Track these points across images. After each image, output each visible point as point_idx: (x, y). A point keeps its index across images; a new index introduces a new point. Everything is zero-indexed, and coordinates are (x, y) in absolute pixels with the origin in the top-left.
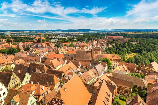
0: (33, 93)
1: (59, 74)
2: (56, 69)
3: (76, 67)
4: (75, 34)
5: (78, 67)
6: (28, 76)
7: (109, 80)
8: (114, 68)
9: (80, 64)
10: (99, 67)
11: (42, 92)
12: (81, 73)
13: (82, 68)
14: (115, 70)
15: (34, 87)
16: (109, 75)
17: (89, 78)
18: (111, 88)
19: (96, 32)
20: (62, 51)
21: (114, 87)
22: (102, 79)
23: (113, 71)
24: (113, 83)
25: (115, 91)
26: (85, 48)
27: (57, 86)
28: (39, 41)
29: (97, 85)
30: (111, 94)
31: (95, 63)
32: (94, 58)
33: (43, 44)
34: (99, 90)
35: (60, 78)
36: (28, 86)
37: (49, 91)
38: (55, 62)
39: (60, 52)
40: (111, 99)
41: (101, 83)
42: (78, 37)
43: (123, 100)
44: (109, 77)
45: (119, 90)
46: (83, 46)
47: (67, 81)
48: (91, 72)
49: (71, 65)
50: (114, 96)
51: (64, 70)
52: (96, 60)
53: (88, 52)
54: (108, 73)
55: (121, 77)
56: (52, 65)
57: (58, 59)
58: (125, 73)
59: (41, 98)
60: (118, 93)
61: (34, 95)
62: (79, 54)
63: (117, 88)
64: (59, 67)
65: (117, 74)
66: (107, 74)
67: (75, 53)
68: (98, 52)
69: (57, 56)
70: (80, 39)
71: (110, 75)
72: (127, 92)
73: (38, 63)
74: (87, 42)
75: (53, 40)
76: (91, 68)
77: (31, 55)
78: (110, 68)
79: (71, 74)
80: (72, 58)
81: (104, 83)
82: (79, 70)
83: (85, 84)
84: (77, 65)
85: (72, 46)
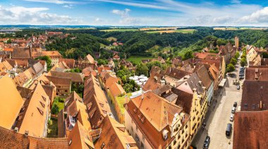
3: (11, 67)
4: (15, 29)
5: (13, 67)
7: (47, 80)
8: (54, 66)
9: (16, 63)
10: (37, 66)
12: (16, 74)
13: (19, 67)
14: (54, 68)
16: (47, 74)
17: (26, 80)
18: (47, 88)
19: (37, 28)
21: (51, 88)
22: (39, 80)
23: (52, 70)
24: (52, 84)
25: (54, 93)
26: (23, 45)
30: (47, 98)
31: (33, 62)
32: (32, 55)
34: (32, 93)
40: (47, 103)
42: (17, 32)
43: (62, 102)
44: (48, 77)
45: (58, 90)
46: (22, 43)
48: (28, 73)
49: (6, 63)
50: (53, 99)
52: (34, 58)
53: (26, 49)
54: (47, 72)
55: (60, 75)
58: (66, 70)
60: (57, 94)
62: (15, 52)
63: (55, 88)
65: (56, 72)
66: (45, 74)
67: (12, 50)
68: (38, 49)
70: (19, 35)
71: (49, 74)
72: (66, 91)
74: (26, 38)
76: (29, 68)
78: (49, 67)
80: (8, 56)
82: (15, 70)
83: (19, 88)
84: (12, 64)
85: (9, 42)
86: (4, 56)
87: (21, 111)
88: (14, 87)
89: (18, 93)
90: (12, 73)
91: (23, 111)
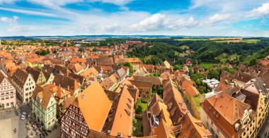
0: (54, 94)
1: (80, 78)
2: (78, 74)
3: (97, 72)
4: (99, 39)
5: (99, 72)
6: (52, 77)
7: (130, 84)
8: (135, 71)
9: (102, 69)
10: (121, 71)
11: (62, 95)
12: (102, 79)
13: (104, 73)
15: (55, 88)
16: (130, 79)
17: (111, 84)
18: (132, 91)
19: (118, 37)
20: (85, 55)
21: (135, 91)
22: (123, 84)
23: (134, 74)
24: (135, 87)
25: (137, 95)
26: (107, 52)
27: (77, 91)
28: (65, 45)
29: (118, 91)
30: (133, 99)
31: (116, 67)
32: (116, 62)
33: (68, 49)
34: (119, 96)
35: (81, 83)
36: (51, 86)
37: (69, 96)
38: (77, 66)
39: (83, 57)
40: (132, 105)
41: (122, 88)
42: (101, 42)
43: (144, 102)
44: (131, 81)
45: (140, 92)
46: (106, 51)
47: (87, 86)
48: (113, 77)
49: (93, 69)
50: (136, 100)
51: (85, 75)
52: (118, 64)
53: (110, 56)
54: (130, 77)
55: (141, 79)
56: (74, 68)
57: (80, 63)
58: (145, 75)
59: (61, 101)
60: (140, 96)
61: (55, 97)
62: (100, 59)
63: (138, 91)
64: (81, 72)
65: (138, 77)
66: (128, 78)
67: (98, 57)
68: (120, 56)
69: (80, 60)
70: (103, 44)
71: (132, 78)
72: (147, 93)
73: (62, 66)
74: (109, 47)
75: (77, 45)
76: (113, 73)
77: (57, 58)
78: (131, 72)
79: (93, 79)
80: (94, 62)
81: (126, 87)
82: (101, 75)
83: (106, 92)
84: (99, 70)
85: (94, 50)
86: (91, 63)
87: (110, 113)
88: (102, 90)
89: (105, 96)
90: (98, 78)
91: (112, 113)
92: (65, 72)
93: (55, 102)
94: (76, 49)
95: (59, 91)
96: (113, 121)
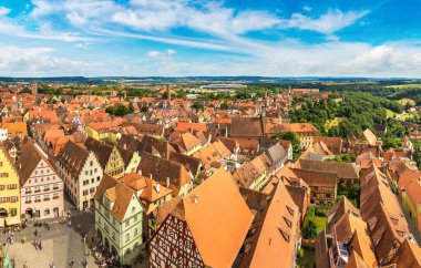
0: (139, 193)
1: (193, 163)
2: (189, 154)
3: (228, 152)
5: (232, 152)
6: (136, 158)
7: (294, 176)
8: (304, 150)
9: (237, 145)
10: (275, 150)
11: (154, 196)
12: (238, 165)
13: (242, 153)
14: (305, 153)
15: (141, 182)
16: (293, 166)
17: (255, 177)
18: (295, 191)
19: (272, 82)
20: (205, 117)
21: (302, 191)
22: (279, 176)
23: (303, 157)
24: (302, 183)
25: (306, 200)
26: (249, 112)
27: (184, 190)
28: (165, 96)
29: (268, 191)
30: (296, 209)
31: (267, 142)
32: (266, 131)
33: (172, 103)
35: (194, 173)
36: (133, 178)
37: (169, 198)
38: (188, 138)
39: (201, 120)
40: (295, 219)
41: (275, 185)
42: (238, 90)
43: (322, 215)
44: (295, 170)
45: (314, 194)
46: (246, 108)
47: (205, 178)
48: (258, 163)
49: (220, 146)
50: (304, 210)
51: (203, 156)
52: (270, 136)
53: (254, 119)
54: (293, 161)
55: (317, 167)
56: (182, 143)
57: (194, 133)
58: (325, 158)
59: (152, 208)
60: (312, 201)
61: (141, 199)
62: (235, 124)
63: (309, 191)
64: (195, 150)
65: (309, 162)
66: (290, 164)
67: (230, 121)
68: (275, 120)
69: (194, 126)
70: (241, 94)
71: (296, 165)
72: (328, 195)
73: (158, 137)
74: (254, 100)
75: (189, 96)
76: (260, 153)
77: (148, 122)
78: (297, 152)
79: (217, 165)
80: (223, 132)
81: (282, 185)
82: (235, 157)
83: (243, 191)
84: (231, 147)
85: (224, 107)
86: (216, 132)
87: (249, 235)
88: (235, 189)
89: (241, 200)
90: (230, 164)
91: (252, 236)
92: (162, 149)
93: (139, 208)
94: (188, 105)
95: (148, 188)
96: (252, 251)
